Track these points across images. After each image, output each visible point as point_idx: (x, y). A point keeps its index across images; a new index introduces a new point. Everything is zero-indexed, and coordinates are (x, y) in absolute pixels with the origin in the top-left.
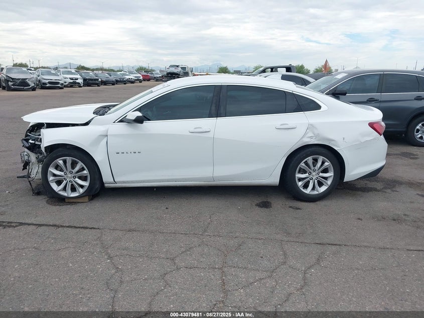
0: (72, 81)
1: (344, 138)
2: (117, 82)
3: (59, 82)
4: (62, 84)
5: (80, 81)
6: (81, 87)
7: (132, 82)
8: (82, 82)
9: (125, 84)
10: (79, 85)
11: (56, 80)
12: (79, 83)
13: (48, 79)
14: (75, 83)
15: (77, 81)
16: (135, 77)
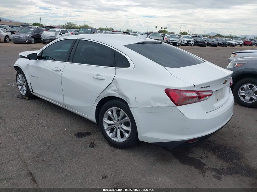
0: (187, 42)
1: (136, 98)
2: (220, 45)
3: (177, 42)
4: (179, 44)
5: (192, 42)
6: (192, 46)
7: (233, 46)
8: (193, 43)
9: (226, 46)
10: (190, 45)
11: (176, 41)
12: (191, 44)
13: (172, 40)
14: (188, 43)
15: (190, 42)
16: (238, 42)
